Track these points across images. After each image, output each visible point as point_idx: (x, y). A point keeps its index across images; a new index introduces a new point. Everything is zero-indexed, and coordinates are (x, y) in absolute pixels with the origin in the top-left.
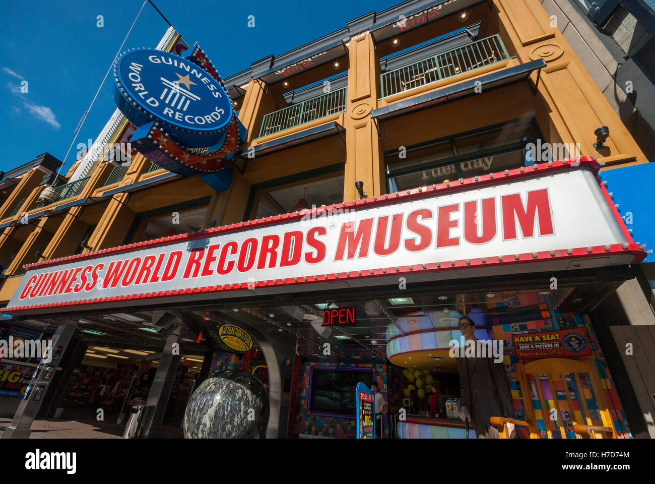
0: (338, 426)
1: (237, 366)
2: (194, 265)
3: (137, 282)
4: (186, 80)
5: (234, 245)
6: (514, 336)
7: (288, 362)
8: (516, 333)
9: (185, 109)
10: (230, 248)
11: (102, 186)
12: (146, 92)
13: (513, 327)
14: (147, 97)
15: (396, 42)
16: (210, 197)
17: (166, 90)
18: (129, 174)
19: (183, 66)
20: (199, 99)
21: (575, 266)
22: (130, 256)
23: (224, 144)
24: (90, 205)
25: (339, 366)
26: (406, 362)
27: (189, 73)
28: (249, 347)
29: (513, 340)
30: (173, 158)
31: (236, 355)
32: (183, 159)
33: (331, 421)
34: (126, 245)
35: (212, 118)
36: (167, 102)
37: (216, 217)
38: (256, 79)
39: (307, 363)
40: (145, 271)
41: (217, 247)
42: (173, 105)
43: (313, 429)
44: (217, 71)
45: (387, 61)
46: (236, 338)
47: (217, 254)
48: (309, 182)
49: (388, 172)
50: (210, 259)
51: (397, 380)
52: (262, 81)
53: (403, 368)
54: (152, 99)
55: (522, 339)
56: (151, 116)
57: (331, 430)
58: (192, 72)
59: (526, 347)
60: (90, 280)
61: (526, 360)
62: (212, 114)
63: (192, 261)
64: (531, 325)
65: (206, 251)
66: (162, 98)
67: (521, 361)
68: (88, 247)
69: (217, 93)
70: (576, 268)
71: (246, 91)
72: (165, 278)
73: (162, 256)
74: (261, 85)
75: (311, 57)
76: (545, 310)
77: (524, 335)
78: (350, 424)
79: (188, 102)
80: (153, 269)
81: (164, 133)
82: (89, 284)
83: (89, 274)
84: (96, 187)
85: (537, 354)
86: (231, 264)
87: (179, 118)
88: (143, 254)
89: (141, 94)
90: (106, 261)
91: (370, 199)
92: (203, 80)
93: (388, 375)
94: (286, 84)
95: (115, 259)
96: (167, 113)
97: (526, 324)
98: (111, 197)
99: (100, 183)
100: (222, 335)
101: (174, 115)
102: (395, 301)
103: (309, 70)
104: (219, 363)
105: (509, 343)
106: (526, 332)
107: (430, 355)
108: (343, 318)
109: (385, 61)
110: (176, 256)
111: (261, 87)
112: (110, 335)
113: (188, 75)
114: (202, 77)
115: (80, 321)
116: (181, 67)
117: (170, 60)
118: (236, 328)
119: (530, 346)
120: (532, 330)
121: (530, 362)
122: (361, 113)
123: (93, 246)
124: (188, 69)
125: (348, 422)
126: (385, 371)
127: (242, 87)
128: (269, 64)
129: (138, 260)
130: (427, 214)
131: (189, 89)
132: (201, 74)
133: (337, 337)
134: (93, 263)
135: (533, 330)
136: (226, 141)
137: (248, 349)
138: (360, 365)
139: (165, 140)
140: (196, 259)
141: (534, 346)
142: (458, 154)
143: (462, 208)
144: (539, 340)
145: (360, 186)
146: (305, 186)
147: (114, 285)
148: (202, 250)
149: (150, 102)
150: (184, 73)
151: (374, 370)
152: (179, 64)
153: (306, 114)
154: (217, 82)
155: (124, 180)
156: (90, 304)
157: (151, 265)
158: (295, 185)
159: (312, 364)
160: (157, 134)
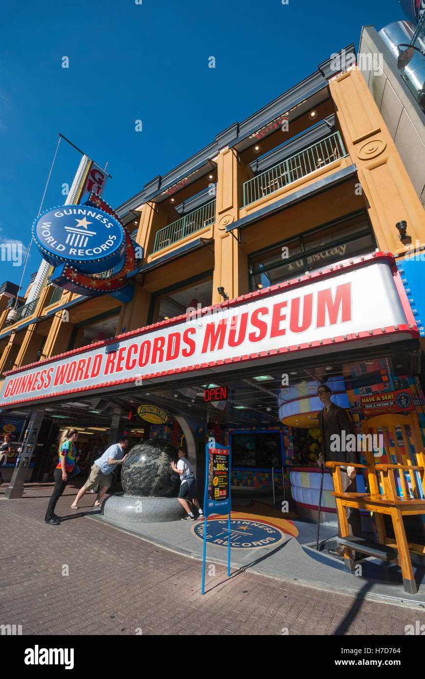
0: (255, 478)
1: (169, 435)
2: (111, 364)
3: (76, 380)
4: (84, 223)
5: (135, 346)
6: (362, 398)
7: (201, 430)
8: (364, 395)
9: (85, 246)
10: (133, 349)
11: (48, 305)
12: (56, 242)
13: (361, 391)
14: (56, 245)
15: (257, 148)
16: (120, 307)
17: (70, 235)
18: (64, 294)
19: (81, 212)
20: (95, 233)
21: (369, 344)
22: (69, 361)
23: (124, 265)
24: (41, 322)
25: (252, 430)
26: (297, 424)
27: (86, 215)
28: (165, 421)
29: (361, 401)
30: (84, 287)
31: (168, 427)
32: (91, 286)
33: (249, 474)
34: (69, 351)
35: (107, 245)
36: (71, 244)
37: (125, 324)
38: (146, 203)
39: (226, 429)
40: (80, 371)
41: (124, 349)
42: (75, 245)
43: (235, 481)
44: (110, 207)
45: (258, 162)
46: (153, 415)
47: (125, 354)
48: (197, 285)
49: (251, 272)
50: (121, 359)
51: (302, 438)
52: (153, 202)
53: (307, 429)
54: (60, 245)
55: (367, 400)
56: (61, 259)
57: (249, 482)
58: (88, 214)
59: (370, 406)
60: (46, 381)
61: (369, 417)
62: (106, 243)
63: (109, 361)
64: (375, 388)
65: (118, 352)
66: (67, 242)
67: (366, 417)
68: (43, 355)
69: (109, 224)
70: (370, 345)
71: (141, 212)
72: (93, 375)
73: (90, 359)
74: (152, 207)
75: (186, 177)
76: (384, 375)
77: (369, 397)
78: (264, 476)
79: (87, 238)
80: (84, 369)
81: (73, 270)
82: (46, 383)
83: (45, 376)
84: (43, 307)
85: (377, 411)
86: (134, 361)
87: (81, 254)
88: (77, 359)
89: (52, 245)
90: (55, 365)
91: (231, 300)
92: (96, 218)
93: (293, 435)
94: (173, 200)
95: (60, 364)
96: (72, 253)
97: (370, 388)
98: (54, 315)
99: (46, 303)
100: (140, 413)
101: (77, 253)
102: (260, 378)
103: (188, 186)
104: (155, 434)
105: (358, 404)
106: (371, 394)
107: (309, 417)
108: (219, 396)
109: (256, 162)
110: (98, 358)
111: (152, 208)
112: (72, 418)
113: (85, 218)
114: (96, 216)
115: (46, 410)
116: (79, 213)
117: (70, 210)
118: (152, 407)
119: (373, 406)
120: (374, 392)
121: (372, 417)
122: (226, 223)
123: (47, 353)
124: (84, 213)
125: (263, 474)
126: (291, 432)
127: (137, 210)
128: (158, 184)
129: (75, 363)
130: (264, 311)
131: (86, 228)
132: (95, 213)
133: (237, 407)
134: (46, 367)
135: (376, 392)
136: (125, 262)
137: (164, 422)
138: (270, 428)
139: (75, 275)
140: (111, 359)
141: (376, 405)
142: (304, 249)
143: (289, 304)
144: (380, 400)
145: (221, 290)
146: (195, 287)
147: (61, 383)
148: (115, 352)
149: (59, 249)
150: (81, 217)
151: (281, 431)
152: (77, 211)
153: (188, 227)
154: (109, 215)
155: (61, 299)
156: (47, 398)
157: (84, 366)
158: (189, 288)
159: (230, 430)
160: (69, 271)
